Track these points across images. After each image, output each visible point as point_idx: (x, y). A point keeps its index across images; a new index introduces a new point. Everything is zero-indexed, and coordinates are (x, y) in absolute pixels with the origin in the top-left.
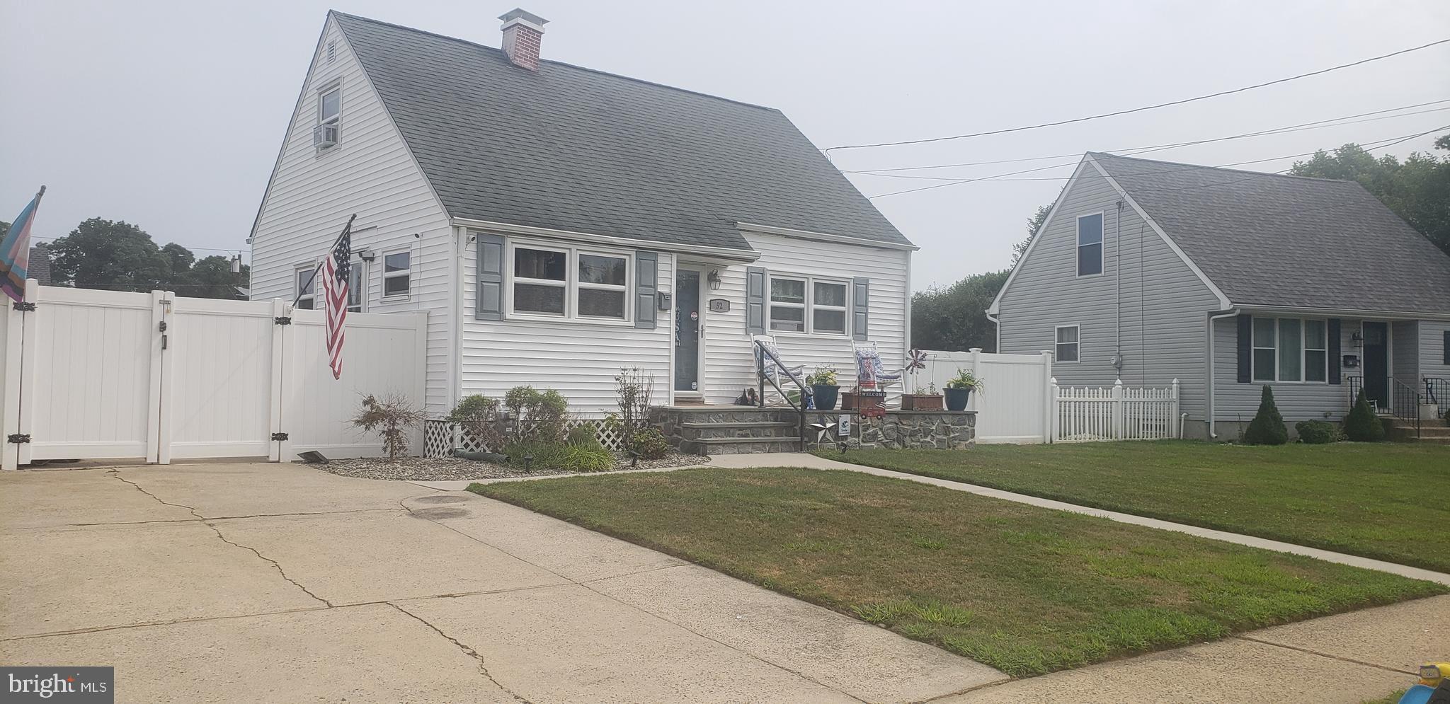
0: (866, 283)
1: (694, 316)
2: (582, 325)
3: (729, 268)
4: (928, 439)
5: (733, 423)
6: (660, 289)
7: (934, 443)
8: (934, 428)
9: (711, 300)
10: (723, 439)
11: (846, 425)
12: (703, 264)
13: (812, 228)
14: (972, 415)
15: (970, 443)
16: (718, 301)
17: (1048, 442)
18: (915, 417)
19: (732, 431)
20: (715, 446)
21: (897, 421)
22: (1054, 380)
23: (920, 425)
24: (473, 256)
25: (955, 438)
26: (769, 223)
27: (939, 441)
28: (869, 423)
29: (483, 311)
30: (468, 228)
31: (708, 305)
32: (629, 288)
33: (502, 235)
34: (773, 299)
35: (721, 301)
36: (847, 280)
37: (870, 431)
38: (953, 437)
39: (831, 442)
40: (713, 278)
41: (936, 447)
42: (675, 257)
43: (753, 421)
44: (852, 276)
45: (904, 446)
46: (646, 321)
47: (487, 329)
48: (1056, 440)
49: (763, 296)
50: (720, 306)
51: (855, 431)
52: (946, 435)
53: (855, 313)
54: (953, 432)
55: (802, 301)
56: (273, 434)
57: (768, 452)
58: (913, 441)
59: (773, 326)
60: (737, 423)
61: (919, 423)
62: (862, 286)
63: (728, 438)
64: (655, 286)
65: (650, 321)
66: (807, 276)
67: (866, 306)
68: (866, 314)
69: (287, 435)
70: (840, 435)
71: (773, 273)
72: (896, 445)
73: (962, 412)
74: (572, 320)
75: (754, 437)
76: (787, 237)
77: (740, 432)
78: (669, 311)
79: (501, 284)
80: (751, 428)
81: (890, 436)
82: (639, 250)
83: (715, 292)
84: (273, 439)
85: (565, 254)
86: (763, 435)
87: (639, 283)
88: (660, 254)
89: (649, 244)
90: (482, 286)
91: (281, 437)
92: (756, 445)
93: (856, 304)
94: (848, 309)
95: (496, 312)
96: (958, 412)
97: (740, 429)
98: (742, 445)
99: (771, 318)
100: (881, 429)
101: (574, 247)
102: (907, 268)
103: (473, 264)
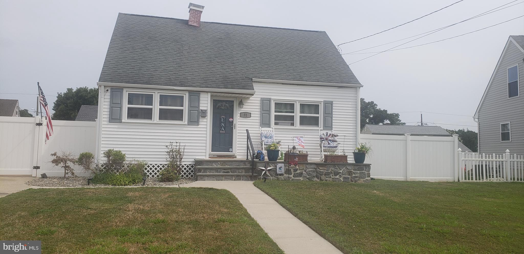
0: (331, 103)
1: (231, 120)
2: (160, 124)
3: (250, 99)
4: (338, 177)
5: (226, 166)
6: (201, 108)
7: (341, 179)
8: (341, 171)
9: (241, 113)
10: (214, 173)
11: (281, 168)
12: (236, 97)
13: (301, 79)
14: (368, 166)
15: (366, 179)
16: (244, 113)
17: (456, 180)
18: (328, 166)
19: (219, 170)
20: (202, 177)
21: (316, 167)
22: (460, 149)
23: (332, 170)
24: (109, 97)
25: (356, 177)
26: (275, 78)
27: (344, 178)
28: (297, 168)
29: (112, 119)
30: (104, 86)
31: (239, 115)
32: (185, 108)
33: (122, 89)
34: (275, 112)
35: (246, 113)
36: (320, 102)
37: (298, 172)
38: (354, 177)
39: (269, 176)
40: (241, 104)
41: (342, 181)
42: (209, 94)
43: (237, 166)
44: (322, 100)
45: (321, 180)
46: (193, 121)
47: (115, 126)
48: (462, 180)
49: (269, 110)
50: (246, 115)
51: (288, 171)
52: (350, 175)
53: (325, 117)
54: (354, 174)
55: (293, 112)
56: (34, 167)
57: (234, 180)
58: (327, 178)
59: (276, 124)
60: (228, 166)
61: (331, 169)
62: (329, 105)
63: (217, 173)
64: (199, 106)
65: (196, 122)
66: (296, 101)
67: (332, 114)
68: (332, 117)
69: (40, 167)
70: (277, 173)
71: (275, 100)
72: (315, 179)
73: (362, 164)
74: (155, 122)
75: (232, 173)
76: (283, 84)
77: (224, 171)
78: (206, 118)
79: (121, 108)
80: (231, 169)
81: (311, 175)
82: (190, 92)
83: (242, 109)
84: (34, 168)
85: (153, 94)
86: (237, 172)
87: (190, 106)
88: (201, 93)
89: (194, 89)
90: (112, 109)
91: (37, 168)
92: (227, 177)
93: (325, 113)
94: (321, 115)
95: (118, 119)
96: (359, 164)
97: (224, 169)
98: (218, 177)
99: (275, 120)
100: (305, 171)
101: (156, 92)
102: (357, 95)
103: (109, 100)
